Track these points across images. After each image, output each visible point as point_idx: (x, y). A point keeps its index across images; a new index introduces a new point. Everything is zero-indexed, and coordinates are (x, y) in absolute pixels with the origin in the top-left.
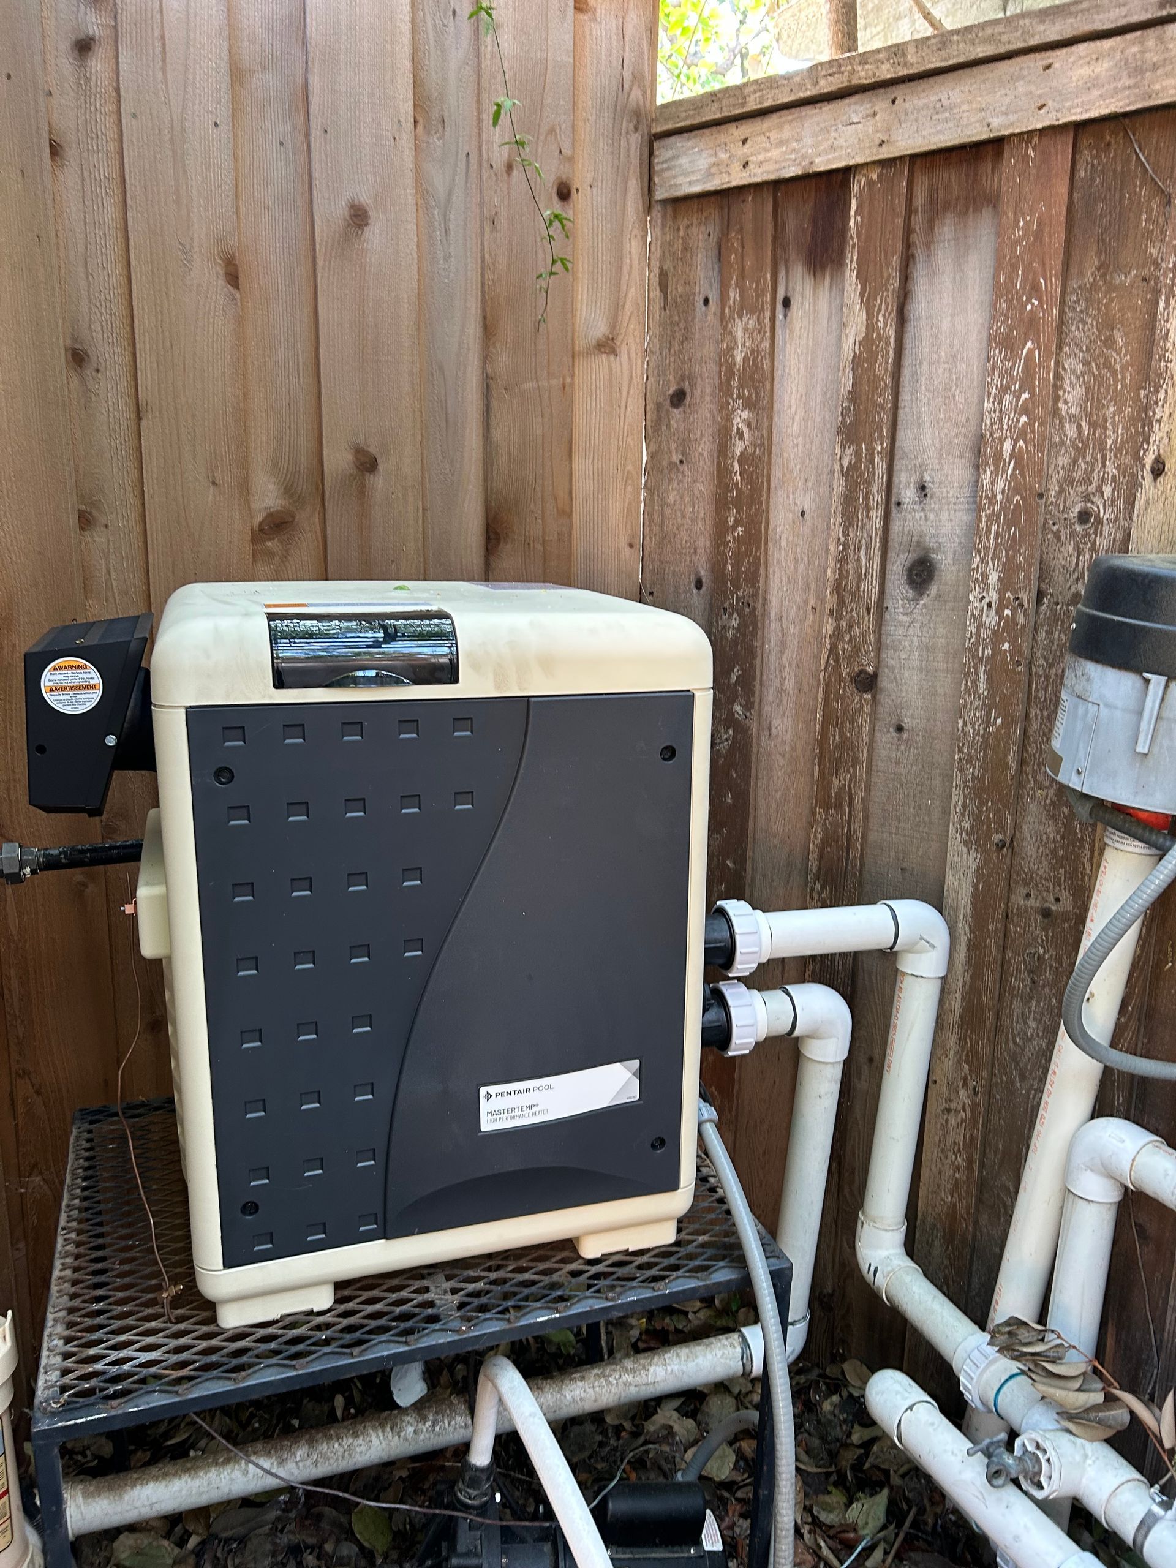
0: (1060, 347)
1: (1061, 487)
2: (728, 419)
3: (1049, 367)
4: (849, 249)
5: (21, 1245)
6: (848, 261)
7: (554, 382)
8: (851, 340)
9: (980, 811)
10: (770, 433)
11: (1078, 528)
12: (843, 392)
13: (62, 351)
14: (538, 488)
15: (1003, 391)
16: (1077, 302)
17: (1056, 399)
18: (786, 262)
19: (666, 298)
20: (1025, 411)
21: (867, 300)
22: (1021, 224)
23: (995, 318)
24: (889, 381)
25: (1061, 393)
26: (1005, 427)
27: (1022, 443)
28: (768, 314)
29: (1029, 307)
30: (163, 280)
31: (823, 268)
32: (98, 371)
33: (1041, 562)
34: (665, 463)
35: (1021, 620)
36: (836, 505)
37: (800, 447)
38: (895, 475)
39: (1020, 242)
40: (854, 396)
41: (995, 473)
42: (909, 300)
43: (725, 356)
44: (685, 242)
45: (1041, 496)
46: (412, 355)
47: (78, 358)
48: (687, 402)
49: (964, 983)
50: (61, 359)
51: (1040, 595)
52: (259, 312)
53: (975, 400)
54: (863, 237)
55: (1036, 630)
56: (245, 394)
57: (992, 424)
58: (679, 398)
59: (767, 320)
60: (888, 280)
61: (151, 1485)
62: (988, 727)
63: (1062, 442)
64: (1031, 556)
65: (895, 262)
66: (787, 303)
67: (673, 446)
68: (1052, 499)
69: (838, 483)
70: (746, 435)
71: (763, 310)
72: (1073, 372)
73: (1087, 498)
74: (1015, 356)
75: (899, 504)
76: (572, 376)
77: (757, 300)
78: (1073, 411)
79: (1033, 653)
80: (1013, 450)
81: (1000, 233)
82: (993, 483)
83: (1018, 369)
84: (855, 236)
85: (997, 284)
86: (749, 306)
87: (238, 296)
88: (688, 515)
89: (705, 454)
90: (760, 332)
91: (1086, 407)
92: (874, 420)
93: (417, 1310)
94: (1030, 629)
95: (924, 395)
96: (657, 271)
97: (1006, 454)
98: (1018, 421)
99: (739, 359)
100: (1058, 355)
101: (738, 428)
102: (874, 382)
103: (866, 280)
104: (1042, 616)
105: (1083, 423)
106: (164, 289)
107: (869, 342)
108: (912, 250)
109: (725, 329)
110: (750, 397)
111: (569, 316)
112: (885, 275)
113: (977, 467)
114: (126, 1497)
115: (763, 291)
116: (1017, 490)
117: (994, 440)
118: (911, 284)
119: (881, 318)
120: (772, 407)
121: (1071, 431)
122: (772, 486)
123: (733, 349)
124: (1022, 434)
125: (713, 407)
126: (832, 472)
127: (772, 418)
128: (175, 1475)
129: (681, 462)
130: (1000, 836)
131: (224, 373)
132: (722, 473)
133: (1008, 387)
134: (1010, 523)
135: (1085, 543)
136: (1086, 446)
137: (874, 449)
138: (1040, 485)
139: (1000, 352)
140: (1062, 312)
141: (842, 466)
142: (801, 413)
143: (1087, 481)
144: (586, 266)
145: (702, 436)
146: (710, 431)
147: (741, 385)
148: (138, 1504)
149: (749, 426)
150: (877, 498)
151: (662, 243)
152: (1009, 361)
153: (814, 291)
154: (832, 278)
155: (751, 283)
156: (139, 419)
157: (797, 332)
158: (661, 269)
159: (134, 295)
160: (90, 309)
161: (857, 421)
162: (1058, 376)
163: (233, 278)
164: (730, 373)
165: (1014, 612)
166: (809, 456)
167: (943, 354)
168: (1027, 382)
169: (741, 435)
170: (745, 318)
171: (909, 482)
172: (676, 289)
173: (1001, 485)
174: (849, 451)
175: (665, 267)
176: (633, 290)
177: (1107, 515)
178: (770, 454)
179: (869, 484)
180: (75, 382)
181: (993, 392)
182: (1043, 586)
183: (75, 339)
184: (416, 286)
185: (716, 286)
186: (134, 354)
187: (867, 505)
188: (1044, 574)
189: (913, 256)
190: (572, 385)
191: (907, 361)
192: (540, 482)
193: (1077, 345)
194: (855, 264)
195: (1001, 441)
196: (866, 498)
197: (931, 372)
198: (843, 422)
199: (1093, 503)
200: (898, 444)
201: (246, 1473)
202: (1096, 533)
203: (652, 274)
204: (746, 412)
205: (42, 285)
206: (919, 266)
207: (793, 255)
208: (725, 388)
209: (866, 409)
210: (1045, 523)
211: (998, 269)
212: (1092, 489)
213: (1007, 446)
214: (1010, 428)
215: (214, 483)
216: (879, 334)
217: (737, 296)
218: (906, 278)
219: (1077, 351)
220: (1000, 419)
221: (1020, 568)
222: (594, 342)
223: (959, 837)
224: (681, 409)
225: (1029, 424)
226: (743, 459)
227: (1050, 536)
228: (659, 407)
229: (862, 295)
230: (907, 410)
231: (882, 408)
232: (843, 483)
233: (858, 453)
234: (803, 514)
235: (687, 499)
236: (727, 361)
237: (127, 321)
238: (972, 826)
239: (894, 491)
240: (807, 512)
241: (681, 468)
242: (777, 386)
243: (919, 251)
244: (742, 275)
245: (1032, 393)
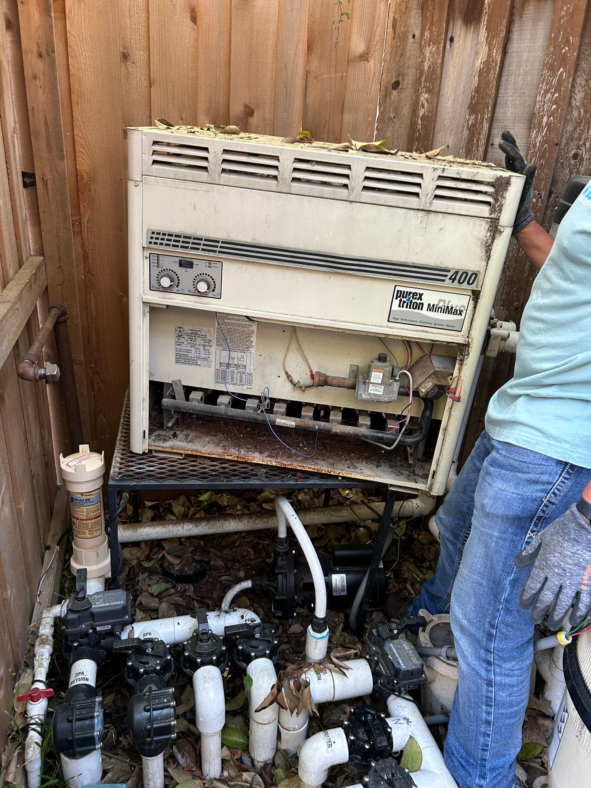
0: (576, 71)
1: (567, 141)
2: (418, 97)
3: (569, 81)
4: (483, 14)
5: (95, 442)
6: (482, 21)
7: (338, 74)
8: (479, 61)
9: (510, 291)
10: (437, 105)
11: (572, 162)
12: (473, 87)
13: (119, 53)
14: (327, 127)
15: (546, 92)
16: (586, 50)
17: (571, 98)
18: (454, 18)
19: (395, 33)
20: (555, 102)
21: (489, 42)
22: (565, 8)
23: (547, 55)
24: (495, 83)
25: (573, 95)
26: (545, 110)
27: (552, 118)
28: (442, 45)
29: (564, 51)
30: (163, 19)
31: (471, 23)
32: (133, 63)
33: (553, 177)
34: (387, 117)
35: (539, 204)
36: (463, 143)
37: (451, 113)
38: (493, 130)
39: (563, 18)
40: (477, 90)
41: (538, 132)
42: (509, 42)
43: (420, 65)
44: (406, 4)
45: (557, 145)
46: (273, 59)
47: (125, 57)
48: (400, 87)
49: (493, 367)
50: (118, 58)
51: (551, 192)
52: (205, 36)
53: (534, 95)
54: (491, 9)
55: (546, 209)
56: (197, 77)
57: (540, 108)
58: (396, 85)
59: (441, 48)
60: (500, 32)
61: (148, 528)
62: (518, 253)
63: (571, 119)
64: (548, 174)
65: (505, 22)
66: (452, 40)
67: (391, 109)
68: (562, 147)
69: (466, 133)
70: (426, 106)
71: (440, 43)
72: (580, 84)
73: (578, 148)
74: (554, 75)
75: (492, 145)
76: (347, 72)
77: (438, 37)
78: (578, 104)
79: (543, 220)
80: (547, 121)
81: (555, 12)
82: (536, 137)
83: (555, 81)
84: (487, 8)
85: (550, 38)
86: (433, 41)
87: (196, 28)
88: (396, 144)
89: (406, 114)
90: (437, 54)
91: (584, 103)
92: (485, 103)
93: (250, 472)
94: (543, 209)
95: (510, 92)
96: (392, 18)
97: (544, 124)
98: (551, 107)
99: (426, 68)
100: (574, 75)
101: (422, 103)
102: (488, 83)
103: (490, 31)
104: (550, 203)
105: (582, 110)
106: (163, 24)
107: (488, 63)
108: (514, 17)
109: (421, 51)
110: (429, 87)
111: (348, 41)
112: (499, 29)
113: (530, 129)
114: (138, 531)
115: (441, 32)
116: (546, 142)
117: (539, 116)
118: (510, 35)
119: (495, 51)
120: (439, 92)
121: (575, 114)
122: (436, 132)
123: (424, 62)
124: (552, 114)
125: (412, 90)
126: (464, 127)
127: (439, 98)
128: (157, 525)
129: (394, 117)
130: (517, 303)
131: (188, 65)
132: (413, 124)
133: (549, 90)
134: (541, 157)
135: (574, 169)
136: (581, 122)
137: (484, 117)
138: (557, 139)
139: (548, 72)
140: (579, 55)
141: (468, 124)
142: (452, 97)
143: (579, 139)
144: (358, 15)
145: (405, 105)
146: (409, 102)
147: (425, 81)
148: (143, 534)
149: (427, 101)
150: (483, 142)
151: (396, 4)
152: (551, 77)
153: (465, 34)
154: (474, 29)
155: (436, 29)
156: (151, 87)
157: (455, 55)
158: (394, 18)
159: (150, 26)
160: (131, 33)
161: (477, 103)
162: (573, 86)
163: (194, 20)
164: (421, 74)
165: (537, 200)
166: (454, 118)
167: (522, 71)
168: (558, 89)
169: (423, 106)
170: (431, 47)
171: (498, 134)
172: (400, 28)
173: (540, 138)
174: (472, 117)
175: (396, 17)
176: (379, 28)
177: (586, 156)
178: (436, 116)
179: (479, 134)
180: (123, 66)
181: (542, 92)
182: (553, 189)
183: (124, 48)
184: (276, 24)
185: (419, 28)
186: (149, 55)
187: (478, 144)
188: (554, 183)
189: (513, 20)
190: (346, 76)
191: (504, 74)
192: (327, 124)
193: (584, 71)
194: (485, 23)
195: (543, 117)
196: (477, 141)
197: (515, 80)
198: (471, 103)
199: (580, 150)
200: (495, 115)
201: (183, 528)
202: (580, 165)
203: (389, 20)
204: (427, 94)
205: (111, 21)
206: (516, 25)
207: (457, 14)
208: (418, 82)
209: (482, 97)
210: (558, 158)
211: (552, 30)
212: (581, 143)
213: (545, 119)
214: (547, 110)
215: (182, 119)
216: (493, 59)
217: (429, 36)
218: (509, 31)
219: (583, 74)
220: (544, 106)
221: (542, 179)
222: (359, 54)
223: (499, 302)
224: (397, 90)
225: (556, 109)
226: (423, 118)
227: (559, 164)
228: (386, 89)
229: (487, 38)
230: (501, 98)
231: (490, 97)
232: (468, 133)
233: (476, 119)
234: (448, 146)
235: (395, 136)
236: (420, 68)
237: (146, 39)
238: (506, 298)
239: (491, 138)
240: (450, 146)
241: (395, 120)
242: (443, 82)
243: (516, 18)
244: (432, 24)
245: (560, 94)
